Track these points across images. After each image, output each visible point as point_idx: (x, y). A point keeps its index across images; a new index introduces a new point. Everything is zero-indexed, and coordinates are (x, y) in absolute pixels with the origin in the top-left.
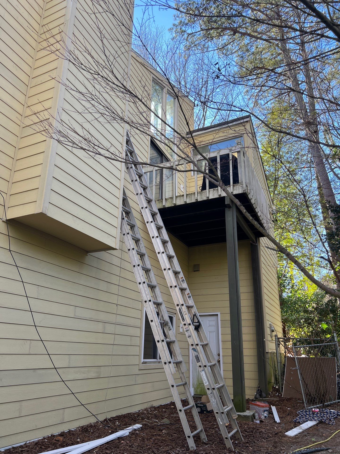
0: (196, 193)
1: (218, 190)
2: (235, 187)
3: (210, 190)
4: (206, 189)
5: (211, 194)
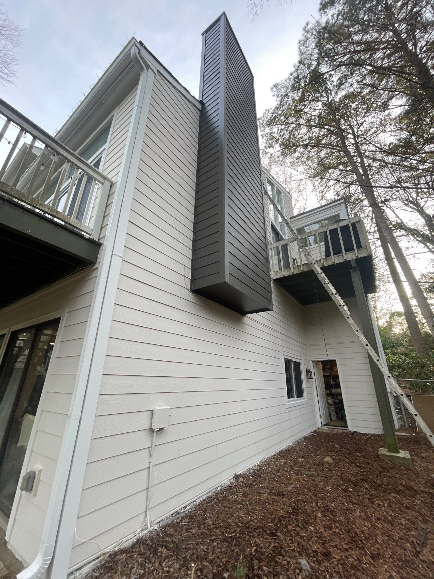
0: (322, 260)
1: (343, 255)
2: (359, 252)
3: (335, 256)
4: (330, 256)
5: (336, 260)
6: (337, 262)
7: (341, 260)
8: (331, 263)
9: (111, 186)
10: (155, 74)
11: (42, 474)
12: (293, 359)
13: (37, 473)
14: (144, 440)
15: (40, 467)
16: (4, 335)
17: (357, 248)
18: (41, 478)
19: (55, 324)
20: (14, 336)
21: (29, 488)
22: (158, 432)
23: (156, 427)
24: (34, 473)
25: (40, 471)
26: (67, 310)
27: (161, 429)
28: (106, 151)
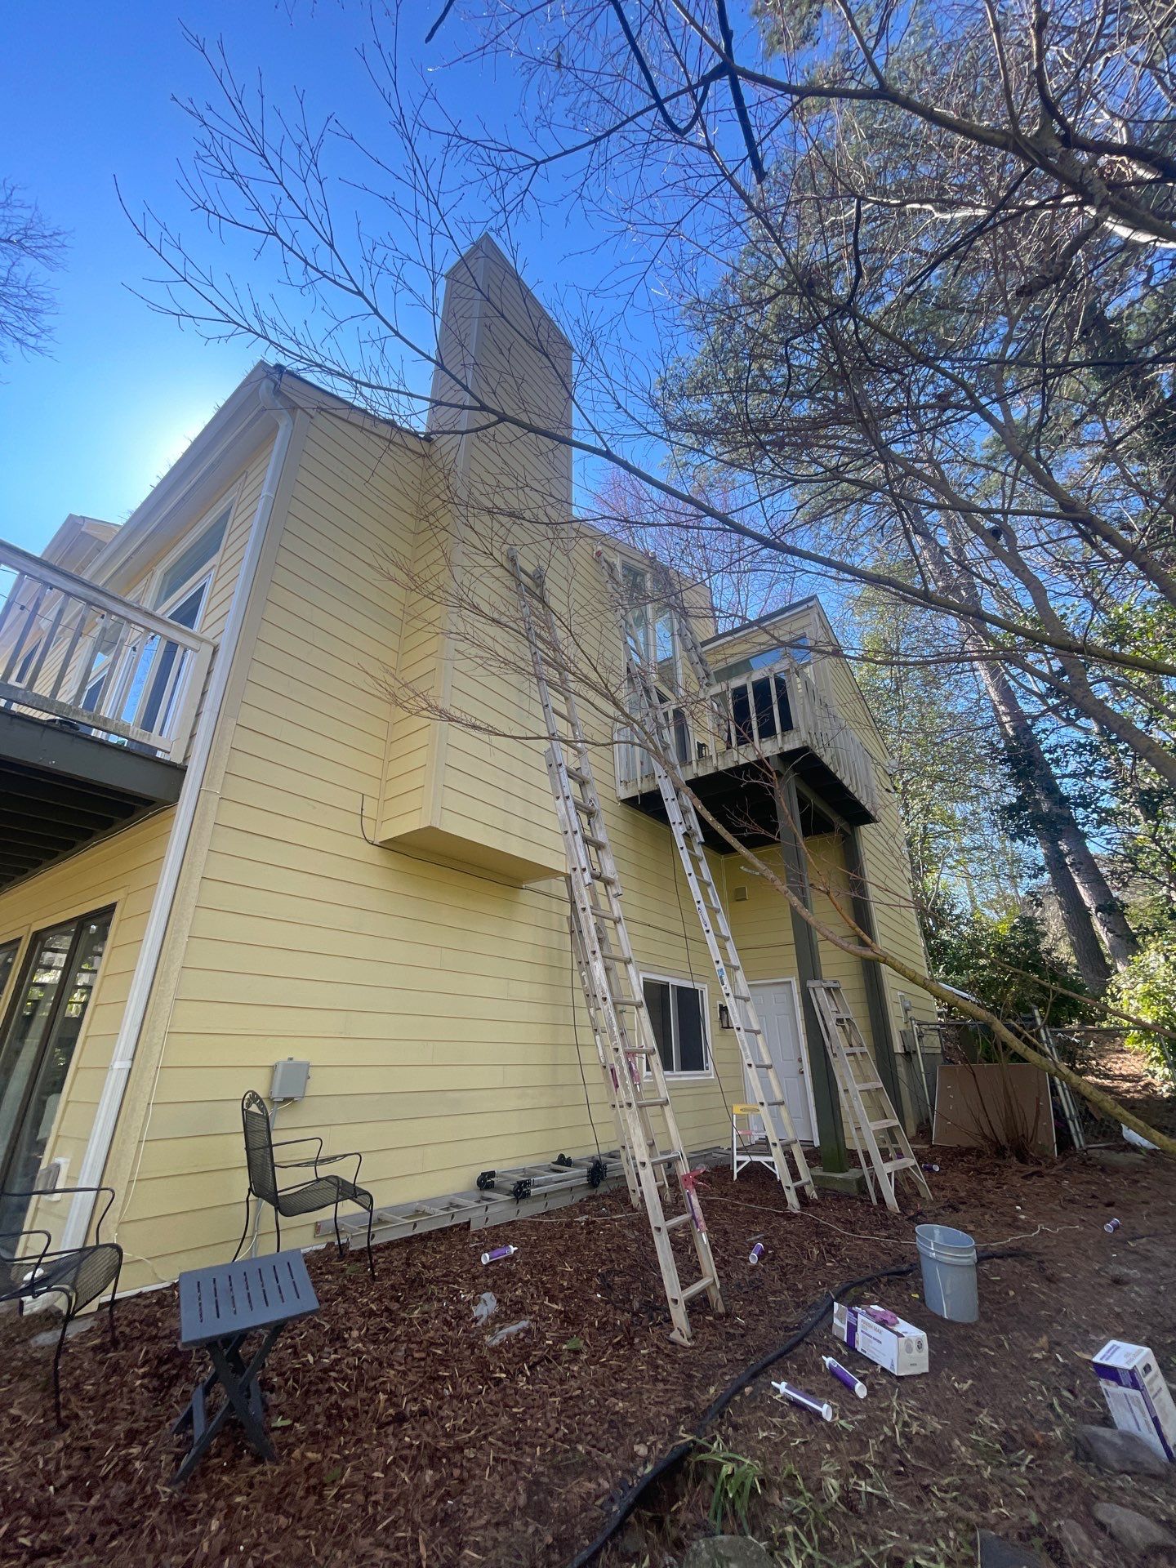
1: (754, 746)
2: (786, 738)
3: (740, 747)
4: (731, 746)
7: (752, 758)
9: (214, 653)
12: (673, 981)
17: (783, 730)
19: (103, 915)
20: (38, 940)
22: (279, 1103)
23: (278, 1093)
24: (58, 1167)
27: (288, 1101)
28: (214, 572)
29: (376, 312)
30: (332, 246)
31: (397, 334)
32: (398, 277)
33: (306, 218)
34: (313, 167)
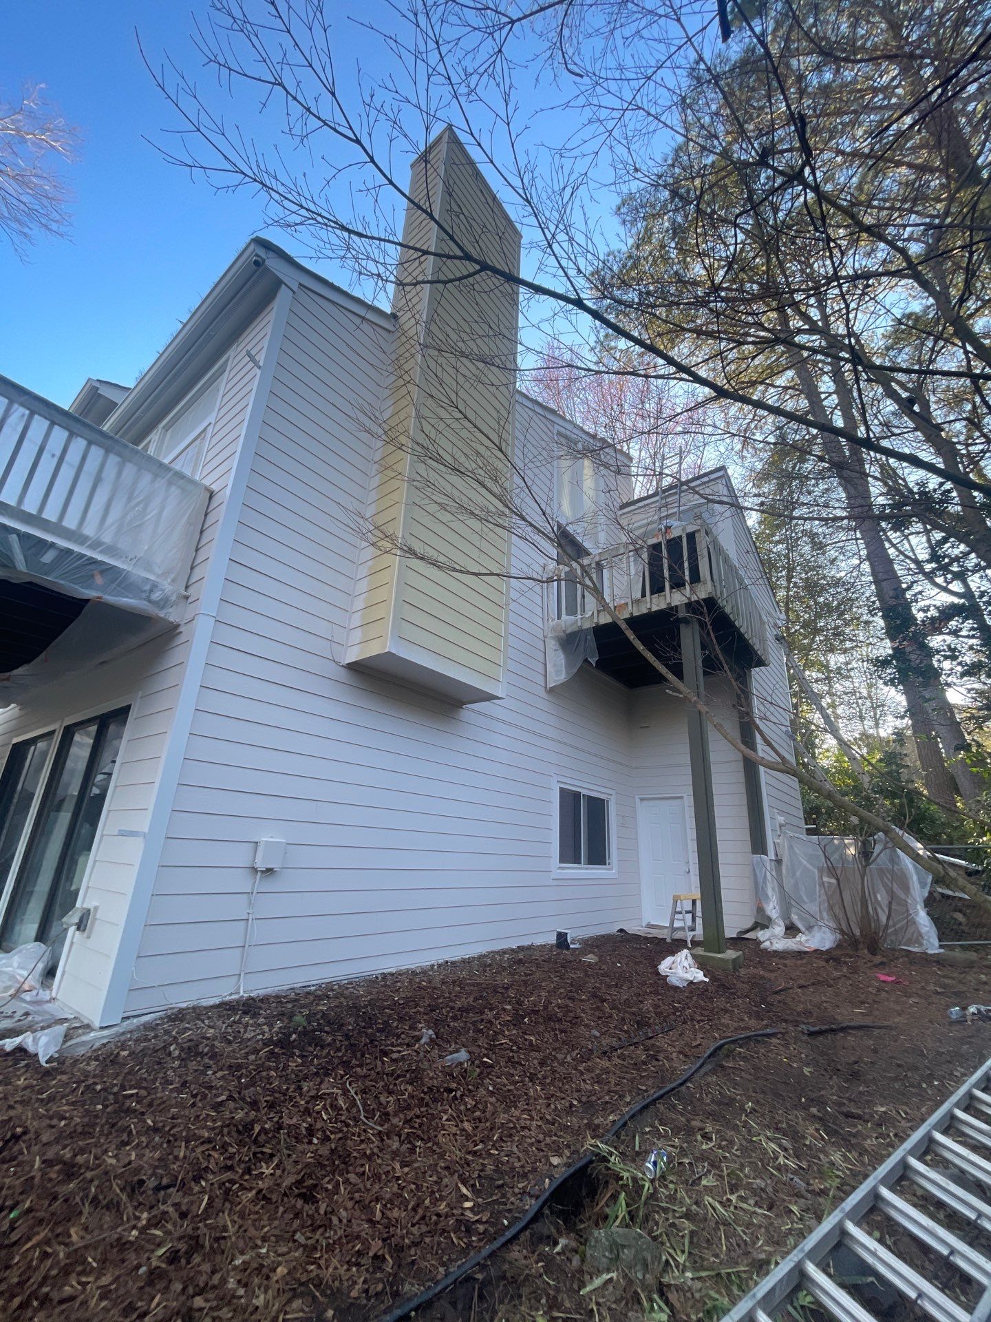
0: (631, 604)
1: (665, 596)
2: (694, 590)
3: (653, 597)
4: (645, 595)
5: (657, 604)
6: (654, 608)
7: (663, 606)
8: (645, 611)
9: (211, 497)
10: (294, 292)
11: (99, 912)
12: (583, 792)
13: (92, 910)
14: (242, 882)
15: (96, 904)
16: (53, 732)
17: (692, 582)
18: (98, 916)
19: (121, 714)
20: (69, 733)
21: (82, 928)
22: (262, 871)
23: (261, 864)
24: (89, 911)
25: (96, 908)
26: (140, 693)
27: (269, 871)
28: (211, 428)
29: (372, 161)
30: (333, 94)
31: (391, 182)
32: (395, 123)
33: (311, 66)
34: (318, 14)
